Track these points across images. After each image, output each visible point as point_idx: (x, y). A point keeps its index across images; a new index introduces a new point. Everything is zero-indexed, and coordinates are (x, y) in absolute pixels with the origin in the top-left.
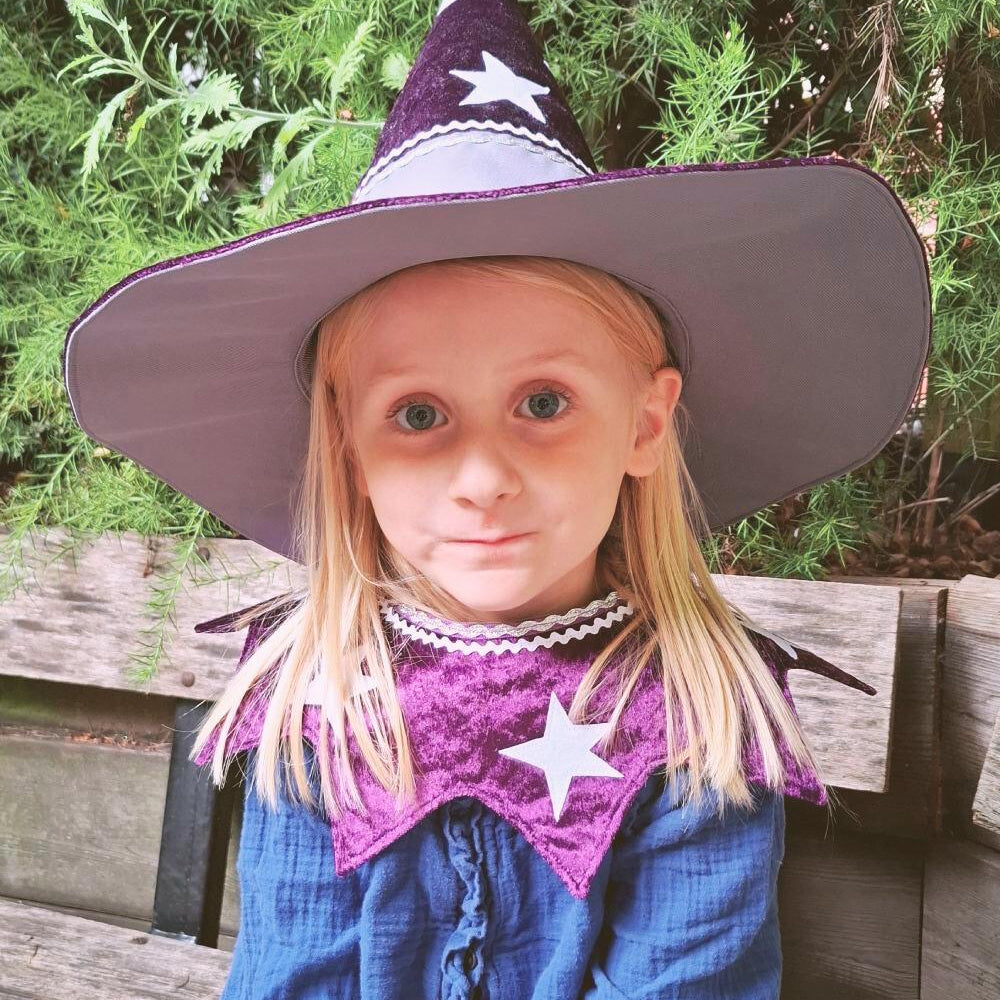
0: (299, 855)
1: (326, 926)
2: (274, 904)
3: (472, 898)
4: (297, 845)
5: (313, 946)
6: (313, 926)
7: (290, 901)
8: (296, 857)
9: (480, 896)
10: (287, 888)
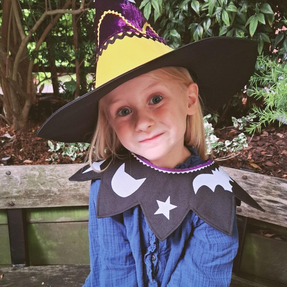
0: (107, 227)
1: (117, 247)
2: (103, 241)
3: (153, 240)
4: (106, 224)
5: (115, 253)
6: (114, 247)
7: (107, 240)
8: (106, 227)
9: (155, 240)
10: (106, 236)
